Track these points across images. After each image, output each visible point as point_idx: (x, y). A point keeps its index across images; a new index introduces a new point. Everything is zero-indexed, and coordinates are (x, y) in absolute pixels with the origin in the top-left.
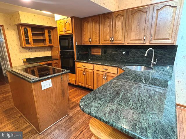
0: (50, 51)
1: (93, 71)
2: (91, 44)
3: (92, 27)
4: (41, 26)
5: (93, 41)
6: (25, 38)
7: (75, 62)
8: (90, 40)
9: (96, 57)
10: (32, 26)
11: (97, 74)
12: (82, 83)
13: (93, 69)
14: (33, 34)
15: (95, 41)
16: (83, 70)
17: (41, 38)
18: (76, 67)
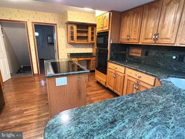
0: (92, 48)
1: (124, 76)
2: (128, 42)
3: (133, 22)
4: (85, 23)
5: (131, 39)
6: (70, 35)
7: (108, 62)
8: (128, 38)
9: (134, 58)
10: (77, 24)
11: (128, 80)
12: (111, 87)
13: (125, 74)
14: (78, 31)
15: (134, 39)
16: (114, 71)
17: (85, 35)
18: (107, 68)
